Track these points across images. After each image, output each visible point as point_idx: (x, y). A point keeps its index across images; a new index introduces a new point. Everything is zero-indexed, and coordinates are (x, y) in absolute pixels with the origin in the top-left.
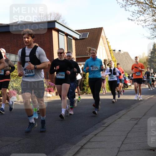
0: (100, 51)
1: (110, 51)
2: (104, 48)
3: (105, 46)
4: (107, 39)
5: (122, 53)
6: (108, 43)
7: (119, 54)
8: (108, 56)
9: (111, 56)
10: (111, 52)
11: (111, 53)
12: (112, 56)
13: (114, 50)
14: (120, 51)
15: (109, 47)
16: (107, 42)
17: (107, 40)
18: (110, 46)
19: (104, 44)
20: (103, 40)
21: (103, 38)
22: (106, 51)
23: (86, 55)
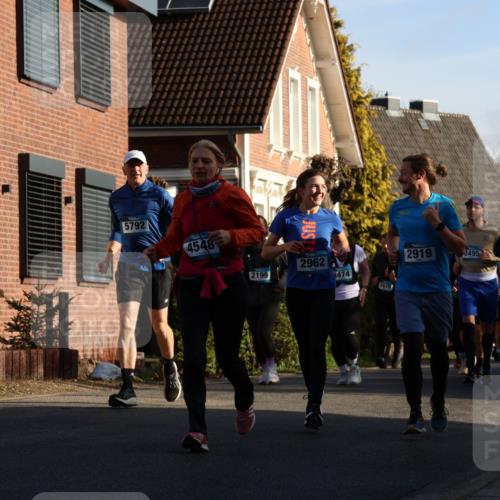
0: (286, 104)
1: (355, 104)
2: (315, 83)
3: (320, 72)
4: (337, 25)
5: (429, 123)
6: (343, 49)
7: (410, 127)
8: (338, 139)
9: (360, 138)
10: (362, 110)
11: (357, 120)
12: (366, 137)
13: (383, 102)
14: (417, 105)
15: (347, 74)
16: (339, 42)
17: (341, 32)
18: (358, 70)
19: (318, 57)
20: (310, 30)
21: (309, 19)
22: (329, 103)
23: (194, 124)
